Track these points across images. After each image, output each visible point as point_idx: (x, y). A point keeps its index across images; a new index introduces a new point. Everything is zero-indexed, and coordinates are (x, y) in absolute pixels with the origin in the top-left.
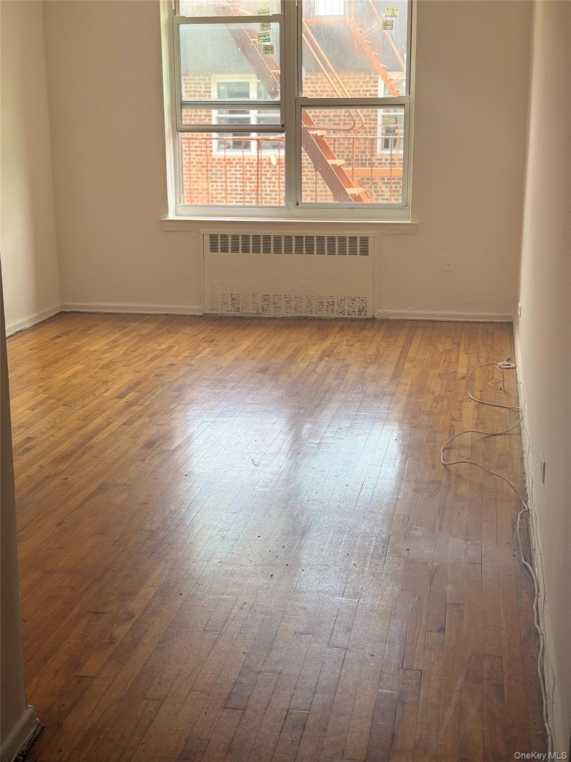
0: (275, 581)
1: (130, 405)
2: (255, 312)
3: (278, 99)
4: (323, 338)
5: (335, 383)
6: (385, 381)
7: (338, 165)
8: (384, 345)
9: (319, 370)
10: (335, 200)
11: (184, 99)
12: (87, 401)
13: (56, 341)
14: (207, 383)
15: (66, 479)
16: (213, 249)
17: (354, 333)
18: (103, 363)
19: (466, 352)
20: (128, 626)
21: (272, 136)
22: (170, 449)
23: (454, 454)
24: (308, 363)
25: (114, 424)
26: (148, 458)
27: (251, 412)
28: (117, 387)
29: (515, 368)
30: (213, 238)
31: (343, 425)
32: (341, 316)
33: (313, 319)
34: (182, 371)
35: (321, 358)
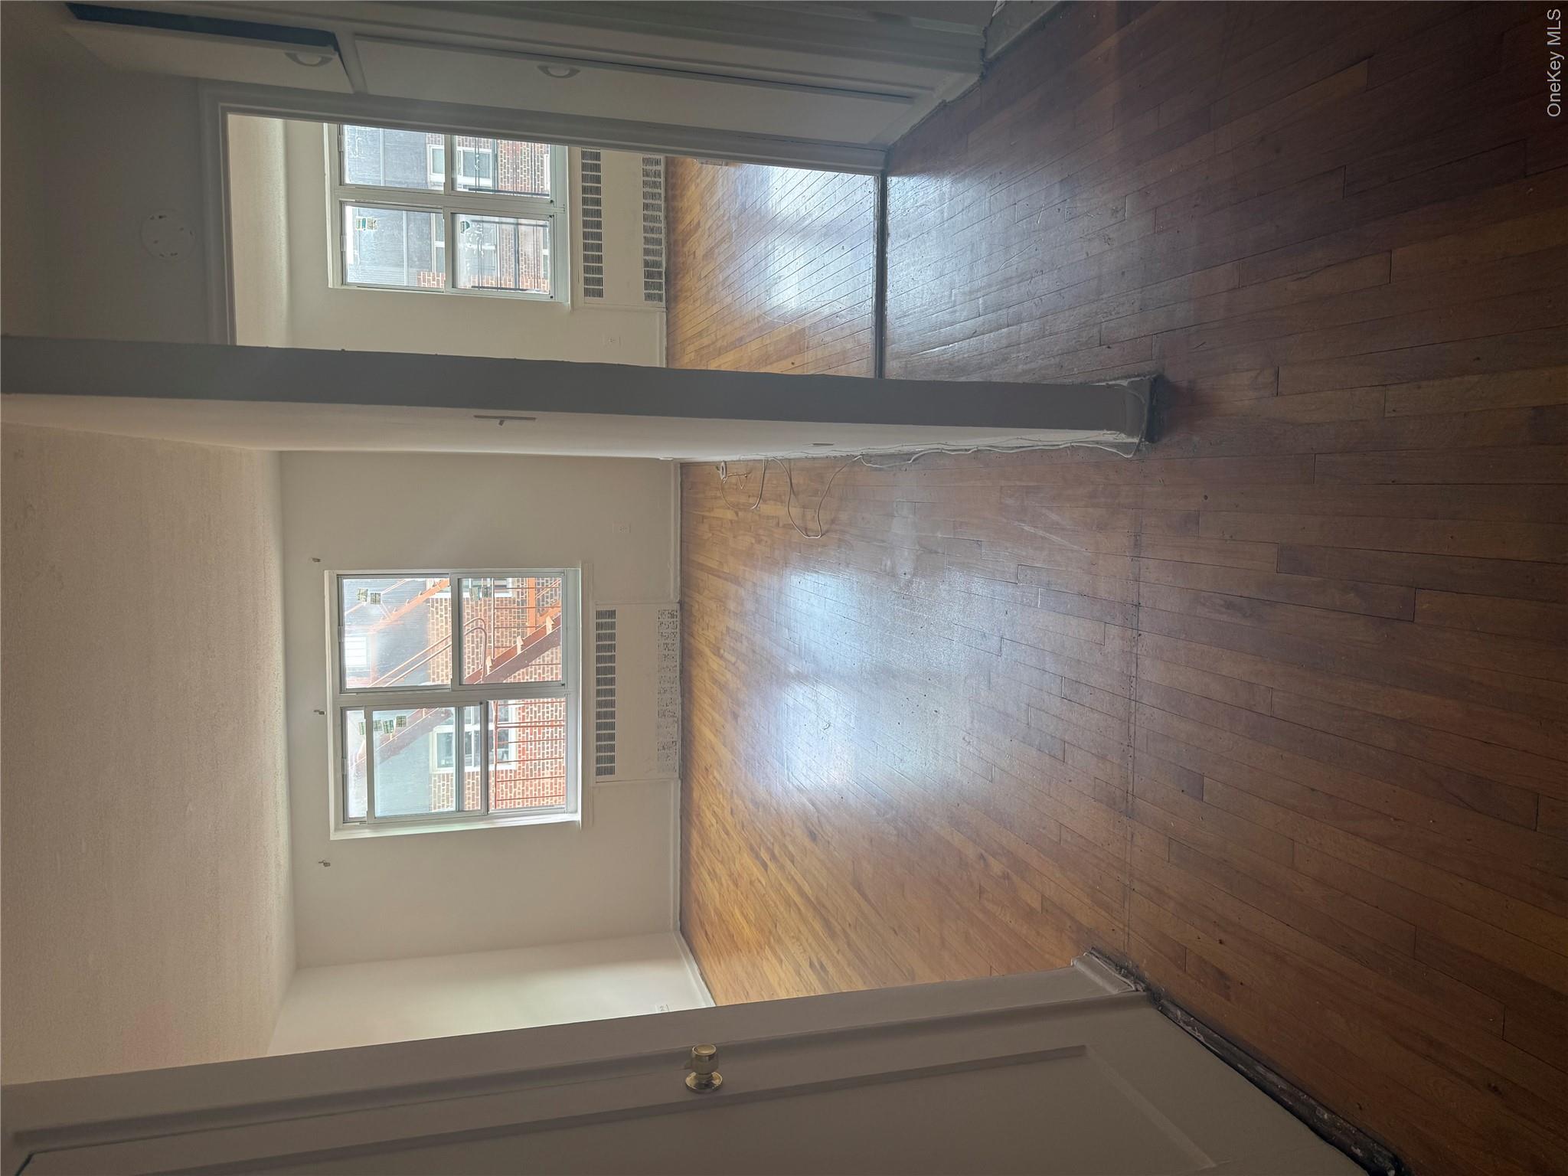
0: (941, 709)
1: (773, 857)
2: (676, 725)
3: (453, 710)
4: (701, 653)
5: (745, 643)
6: (742, 592)
7: (522, 643)
8: (706, 592)
9: (733, 660)
10: (559, 645)
11: (454, 809)
12: (771, 902)
13: (711, 937)
14: (749, 775)
15: (850, 925)
16: (611, 771)
17: (695, 622)
18: (732, 887)
19: (711, 510)
20: (991, 860)
21: (492, 714)
22: (816, 814)
23: (811, 525)
24: (726, 671)
25: (793, 873)
26: (826, 838)
27: (777, 730)
28: (757, 872)
29: (725, 462)
30: (599, 772)
31: (787, 637)
32: (678, 636)
33: (682, 664)
34: (738, 802)
35: (721, 657)
